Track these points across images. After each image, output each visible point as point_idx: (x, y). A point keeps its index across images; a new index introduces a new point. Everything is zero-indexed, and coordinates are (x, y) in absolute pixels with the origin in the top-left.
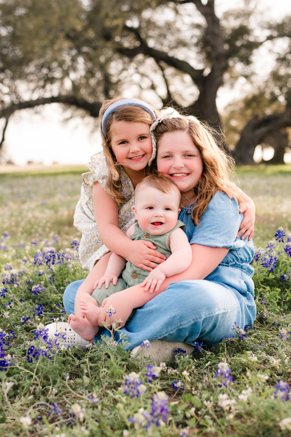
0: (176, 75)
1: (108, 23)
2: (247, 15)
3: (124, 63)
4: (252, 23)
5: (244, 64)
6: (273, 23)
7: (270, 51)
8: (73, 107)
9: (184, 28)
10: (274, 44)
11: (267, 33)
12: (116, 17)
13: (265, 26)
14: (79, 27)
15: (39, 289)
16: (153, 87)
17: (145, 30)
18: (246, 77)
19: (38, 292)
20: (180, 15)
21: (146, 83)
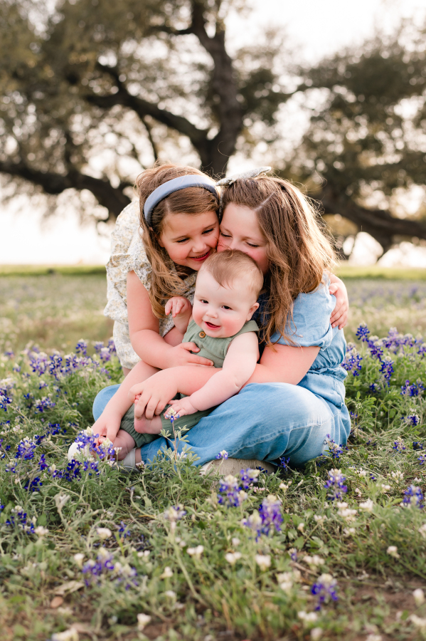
0: (169, 136)
1: (73, 58)
2: (271, 54)
3: (93, 117)
4: (278, 67)
5: (266, 123)
6: (306, 67)
7: (302, 107)
8: (18, 180)
9: (182, 69)
10: (307, 97)
11: (298, 81)
12: (84, 51)
13: (295, 70)
14: (32, 63)
15: (47, 403)
16: (134, 154)
17: (125, 70)
18: (269, 142)
19: (45, 408)
20: (177, 51)
21: (125, 147)
